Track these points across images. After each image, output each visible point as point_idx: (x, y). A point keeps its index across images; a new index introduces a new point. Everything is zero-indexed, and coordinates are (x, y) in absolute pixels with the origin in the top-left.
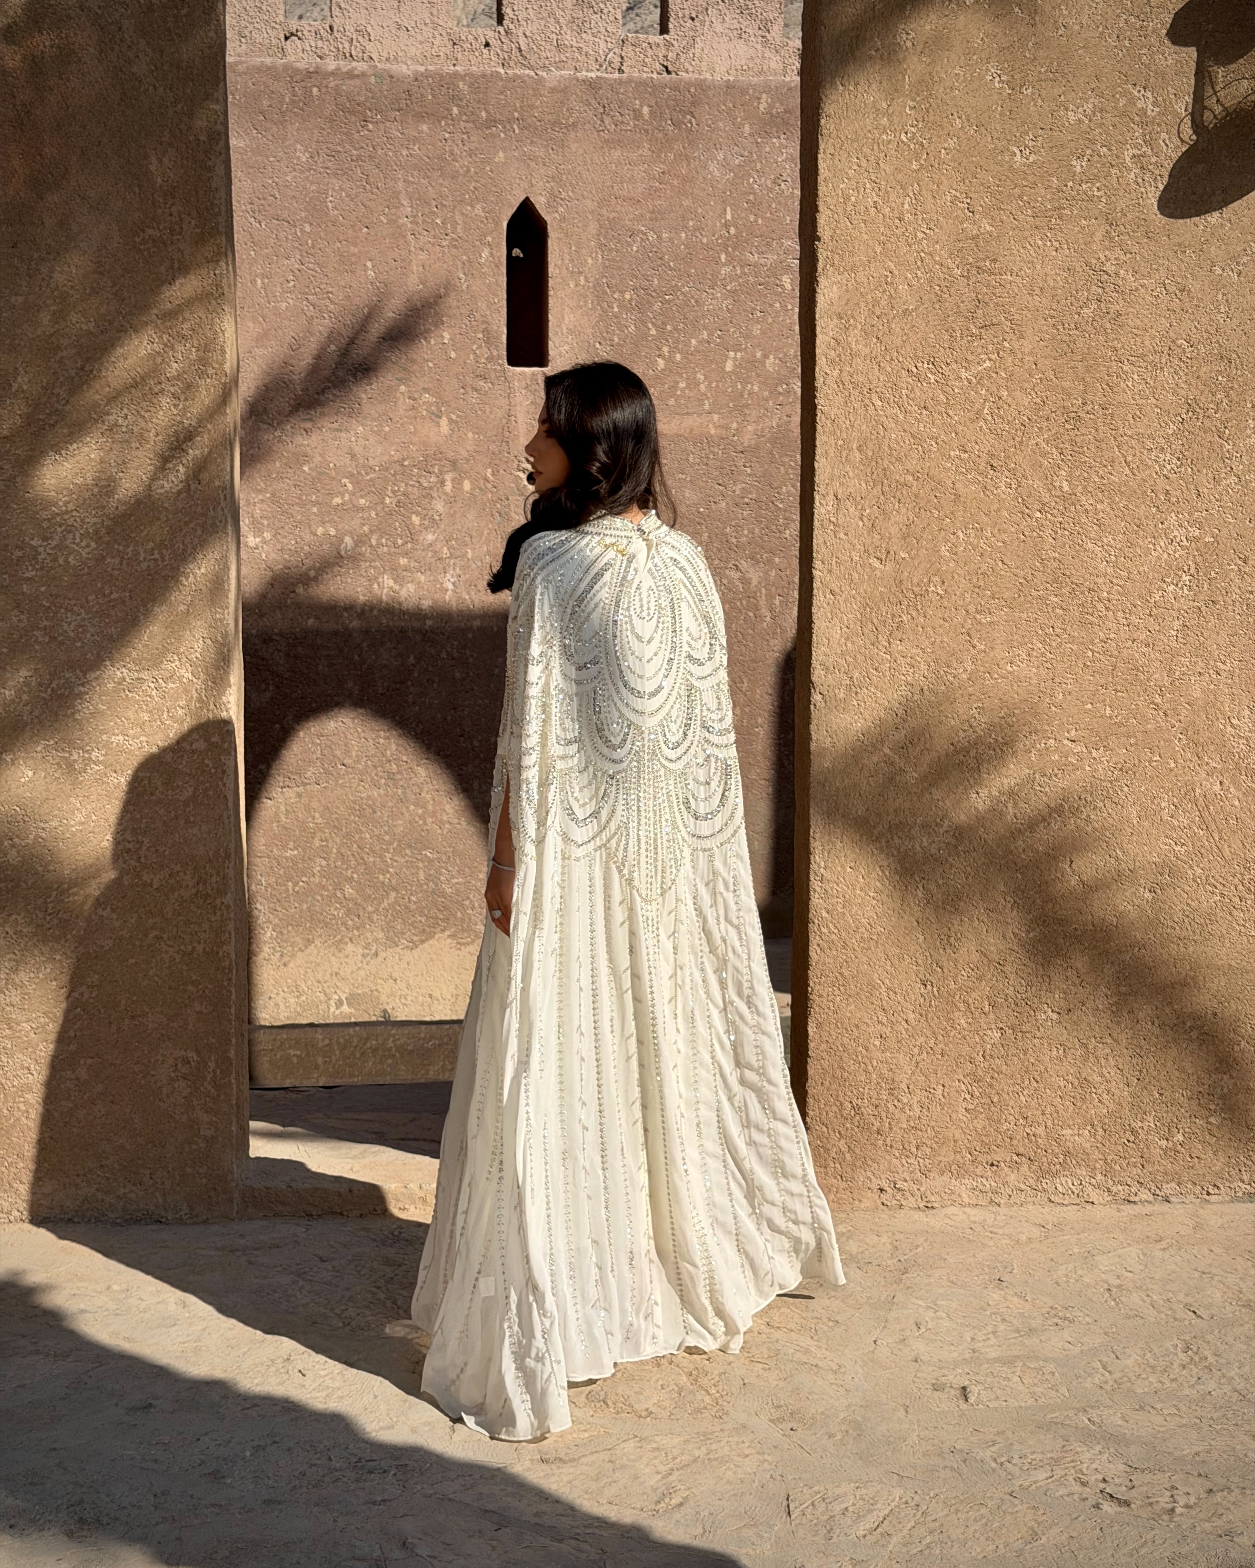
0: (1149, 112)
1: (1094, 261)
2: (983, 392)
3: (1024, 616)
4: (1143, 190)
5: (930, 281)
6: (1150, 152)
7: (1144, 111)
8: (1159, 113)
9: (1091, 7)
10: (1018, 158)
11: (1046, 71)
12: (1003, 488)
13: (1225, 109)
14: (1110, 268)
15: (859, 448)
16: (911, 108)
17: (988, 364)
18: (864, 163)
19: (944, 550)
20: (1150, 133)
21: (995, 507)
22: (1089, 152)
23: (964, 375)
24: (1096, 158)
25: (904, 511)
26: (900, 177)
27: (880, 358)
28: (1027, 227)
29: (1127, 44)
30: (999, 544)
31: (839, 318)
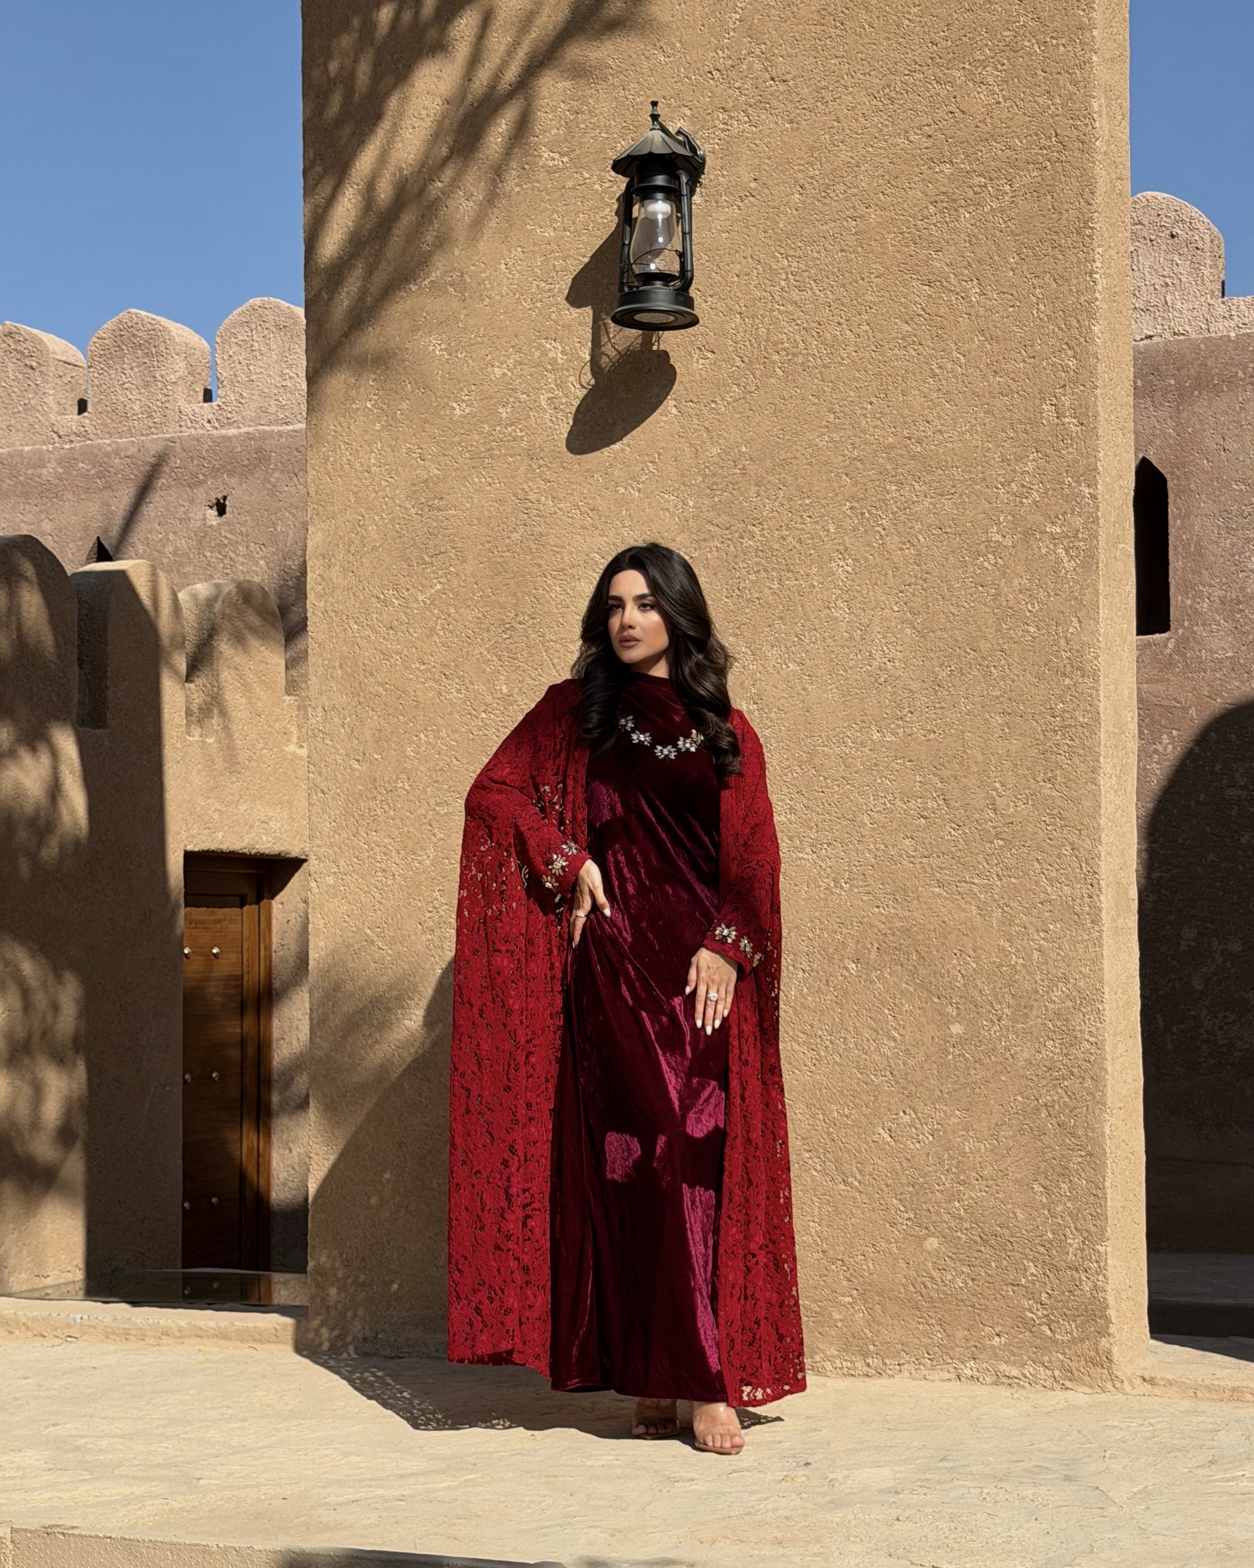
0: (560, 361)
1: (519, 492)
2: (436, 611)
4: (557, 427)
5: (392, 521)
6: (561, 394)
7: (555, 360)
8: (567, 360)
9: (508, 279)
10: (457, 411)
11: (476, 337)
12: (455, 693)
13: (619, 352)
14: (532, 496)
15: (341, 666)
16: (374, 380)
17: (439, 587)
18: (339, 429)
19: (409, 752)
20: (560, 378)
21: (449, 710)
22: (512, 399)
23: (421, 597)
24: (517, 405)
25: (376, 718)
26: (367, 437)
27: (355, 589)
28: (466, 468)
29: (539, 305)
30: (454, 743)
31: (324, 558)
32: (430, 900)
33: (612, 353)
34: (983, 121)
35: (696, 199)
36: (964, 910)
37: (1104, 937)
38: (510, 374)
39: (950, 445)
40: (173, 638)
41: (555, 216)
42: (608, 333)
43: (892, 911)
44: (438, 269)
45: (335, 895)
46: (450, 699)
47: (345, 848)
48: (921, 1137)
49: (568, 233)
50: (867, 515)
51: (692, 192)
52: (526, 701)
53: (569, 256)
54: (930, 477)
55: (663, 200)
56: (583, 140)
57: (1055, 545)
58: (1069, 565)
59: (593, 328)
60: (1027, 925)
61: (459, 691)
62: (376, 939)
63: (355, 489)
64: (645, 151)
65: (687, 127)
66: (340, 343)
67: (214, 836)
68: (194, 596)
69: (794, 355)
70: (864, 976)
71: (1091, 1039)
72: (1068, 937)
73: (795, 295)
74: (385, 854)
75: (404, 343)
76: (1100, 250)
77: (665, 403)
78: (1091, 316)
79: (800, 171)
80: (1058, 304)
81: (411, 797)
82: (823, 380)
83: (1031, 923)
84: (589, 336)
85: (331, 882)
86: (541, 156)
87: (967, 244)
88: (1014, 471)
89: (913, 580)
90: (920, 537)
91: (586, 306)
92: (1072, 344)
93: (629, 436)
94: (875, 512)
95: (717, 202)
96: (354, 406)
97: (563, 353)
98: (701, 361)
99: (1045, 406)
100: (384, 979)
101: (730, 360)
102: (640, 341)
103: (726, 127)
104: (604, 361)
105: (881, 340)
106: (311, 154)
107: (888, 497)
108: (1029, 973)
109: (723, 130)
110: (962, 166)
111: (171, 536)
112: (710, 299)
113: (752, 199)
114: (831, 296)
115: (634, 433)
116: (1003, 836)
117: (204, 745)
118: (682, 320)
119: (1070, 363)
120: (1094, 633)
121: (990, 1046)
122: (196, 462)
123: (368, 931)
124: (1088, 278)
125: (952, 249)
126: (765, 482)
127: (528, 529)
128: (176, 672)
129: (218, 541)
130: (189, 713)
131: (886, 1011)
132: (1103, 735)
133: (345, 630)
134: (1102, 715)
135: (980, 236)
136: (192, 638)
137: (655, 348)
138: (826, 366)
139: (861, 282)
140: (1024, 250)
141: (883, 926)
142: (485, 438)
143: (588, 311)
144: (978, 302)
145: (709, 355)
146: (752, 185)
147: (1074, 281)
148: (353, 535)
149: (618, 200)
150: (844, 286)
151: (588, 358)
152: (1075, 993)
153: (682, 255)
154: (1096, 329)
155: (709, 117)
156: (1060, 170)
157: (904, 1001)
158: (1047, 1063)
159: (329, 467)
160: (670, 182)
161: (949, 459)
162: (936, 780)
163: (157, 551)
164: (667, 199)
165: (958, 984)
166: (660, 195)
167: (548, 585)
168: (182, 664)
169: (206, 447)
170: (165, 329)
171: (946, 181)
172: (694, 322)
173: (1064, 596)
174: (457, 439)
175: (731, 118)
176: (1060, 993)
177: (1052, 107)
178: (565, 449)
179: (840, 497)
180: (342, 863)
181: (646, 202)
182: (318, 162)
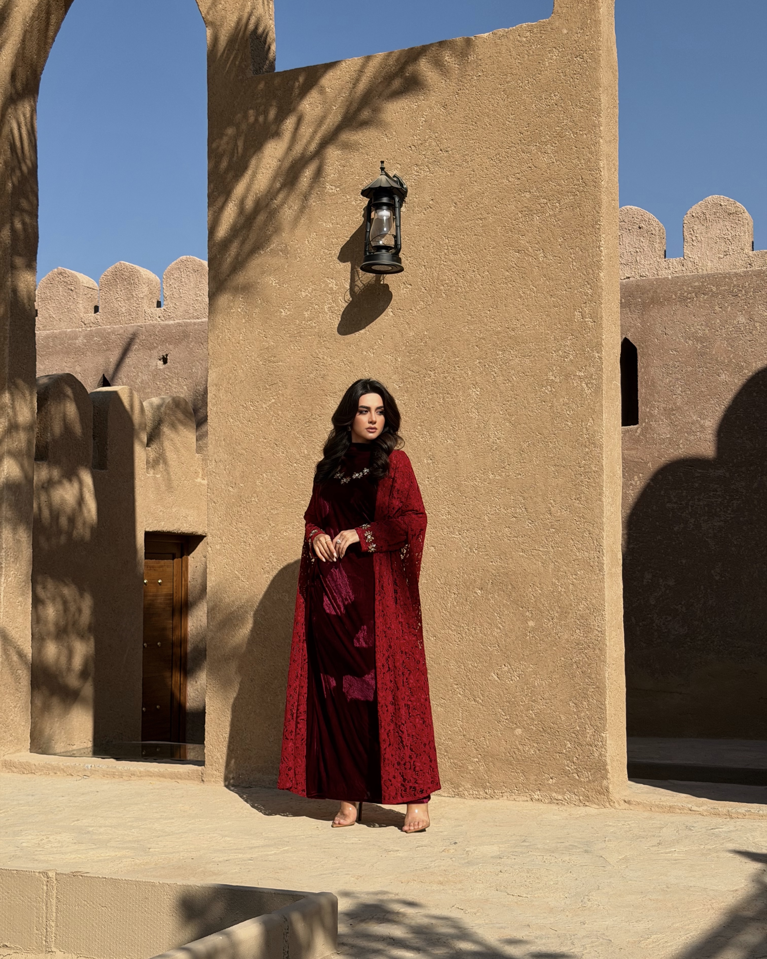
0: (334, 289)
1: (314, 353)
2: (272, 413)
3: (290, 510)
4: (333, 321)
5: (250, 368)
6: (335, 305)
7: (332, 288)
8: (338, 289)
9: (309, 248)
10: (283, 314)
11: (293, 277)
12: (281, 454)
13: (364, 285)
14: (321, 356)
15: (224, 440)
16: (242, 298)
17: (273, 401)
18: (224, 322)
19: (258, 482)
20: (334, 297)
21: (277, 462)
22: (310, 308)
23: (264, 406)
24: (313, 310)
25: (241, 465)
26: (238, 326)
27: (232, 402)
28: (287, 341)
29: (324, 261)
30: (280, 479)
31: (216, 386)
32: (267, 557)
33: (361, 285)
34: (546, 171)
35: (403, 209)
36: (535, 564)
37: (605, 578)
38: (309, 295)
39: (528, 332)
40: (140, 424)
41: (333, 217)
42: (358, 275)
43: (499, 564)
44: (274, 243)
45: (220, 554)
46: (279, 457)
47: (225, 531)
48: (513, 678)
49: (339, 226)
50: (487, 366)
51: (401, 206)
52: (317, 458)
53: (339, 237)
54: (519, 348)
55: (386, 210)
56: (347, 180)
57: (581, 382)
58: (587, 391)
59: (351, 273)
60: (567, 572)
61: (283, 453)
62: (240, 576)
63: (232, 352)
64: (378, 186)
65: (398, 174)
66: (226, 280)
67: (160, 524)
68: (151, 404)
69: (451, 286)
70: (485, 597)
71: (599, 629)
72: (587, 578)
73: (452, 257)
74: (246, 534)
75: (257, 280)
76: (604, 236)
77: (387, 310)
78: (599, 268)
79: (454, 196)
80: (582, 262)
81: (259, 506)
82: (466, 299)
83: (569, 571)
84: (349, 276)
85: (218, 548)
86: (325, 188)
87: (538, 232)
88: (561, 345)
89: (510, 399)
90: (513, 377)
91: (347, 261)
92: (590, 282)
93: (369, 326)
94: (491, 364)
95: (413, 211)
96: (232, 311)
97: (336, 285)
98: (405, 289)
99: (576, 313)
100: (245, 597)
101: (419, 289)
102: (374, 279)
103: (418, 174)
104: (356, 289)
105: (495, 279)
106: (212, 186)
107: (498, 357)
108: (567, 596)
109: (416, 175)
110: (535, 193)
111: (140, 374)
112: (409, 259)
113: (431, 209)
114: (470, 258)
115: (371, 325)
116: (555, 527)
117: (155, 478)
118: (395, 269)
119: (589, 292)
120: (600, 426)
121: (548, 632)
122: (152, 337)
123: (237, 572)
124: (598, 249)
125: (530, 234)
126: (436, 349)
127: (318, 372)
128: (142, 442)
129: (163, 377)
130: (148, 462)
131: (496, 614)
132: (605, 477)
133: (226, 422)
134: (604, 466)
135: (544, 228)
136: (150, 425)
137: (382, 283)
138: (466, 292)
139: (484, 250)
140: (566, 235)
141: (494, 572)
142: (297, 327)
143: (349, 264)
144: (543, 261)
145: (409, 286)
146: (431, 202)
147: (591, 251)
148: (231, 375)
149: (364, 209)
150: (476, 253)
151: (348, 287)
152: (591, 606)
153: (395, 237)
154: (601, 275)
155: (409, 169)
156: (584, 196)
157: (505, 609)
158: (577, 642)
159: (219, 341)
160: (390, 201)
161: (528, 338)
162: (521, 498)
163: (133, 381)
164: (388, 209)
165: (532, 601)
166: (385, 207)
167: (328, 400)
168: (144, 437)
169: (158, 329)
170: (138, 271)
171: (527, 201)
172: (401, 270)
173: (585, 407)
174: (283, 327)
175: (421, 169)
176: (583, 606)
177: (580, 165)
178: (337, 333)
179: (474, 357)
180: (224, 538)
181: (378, 211)
182: (215, 190)
